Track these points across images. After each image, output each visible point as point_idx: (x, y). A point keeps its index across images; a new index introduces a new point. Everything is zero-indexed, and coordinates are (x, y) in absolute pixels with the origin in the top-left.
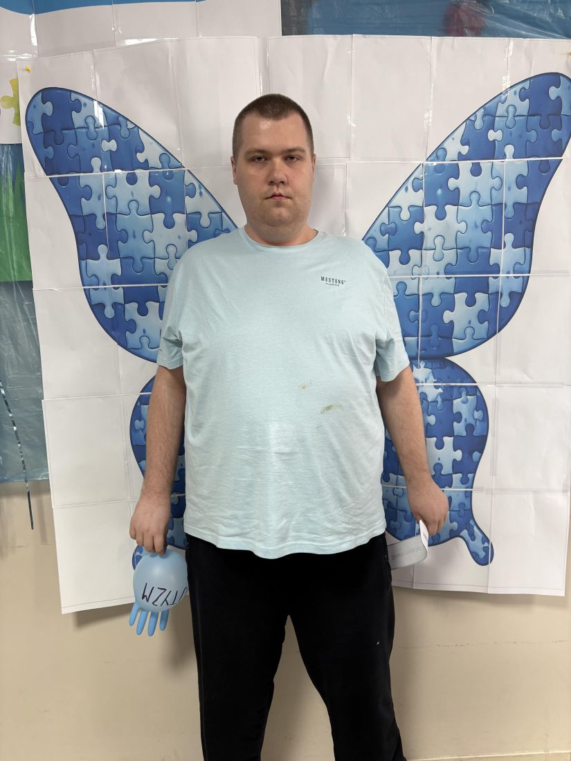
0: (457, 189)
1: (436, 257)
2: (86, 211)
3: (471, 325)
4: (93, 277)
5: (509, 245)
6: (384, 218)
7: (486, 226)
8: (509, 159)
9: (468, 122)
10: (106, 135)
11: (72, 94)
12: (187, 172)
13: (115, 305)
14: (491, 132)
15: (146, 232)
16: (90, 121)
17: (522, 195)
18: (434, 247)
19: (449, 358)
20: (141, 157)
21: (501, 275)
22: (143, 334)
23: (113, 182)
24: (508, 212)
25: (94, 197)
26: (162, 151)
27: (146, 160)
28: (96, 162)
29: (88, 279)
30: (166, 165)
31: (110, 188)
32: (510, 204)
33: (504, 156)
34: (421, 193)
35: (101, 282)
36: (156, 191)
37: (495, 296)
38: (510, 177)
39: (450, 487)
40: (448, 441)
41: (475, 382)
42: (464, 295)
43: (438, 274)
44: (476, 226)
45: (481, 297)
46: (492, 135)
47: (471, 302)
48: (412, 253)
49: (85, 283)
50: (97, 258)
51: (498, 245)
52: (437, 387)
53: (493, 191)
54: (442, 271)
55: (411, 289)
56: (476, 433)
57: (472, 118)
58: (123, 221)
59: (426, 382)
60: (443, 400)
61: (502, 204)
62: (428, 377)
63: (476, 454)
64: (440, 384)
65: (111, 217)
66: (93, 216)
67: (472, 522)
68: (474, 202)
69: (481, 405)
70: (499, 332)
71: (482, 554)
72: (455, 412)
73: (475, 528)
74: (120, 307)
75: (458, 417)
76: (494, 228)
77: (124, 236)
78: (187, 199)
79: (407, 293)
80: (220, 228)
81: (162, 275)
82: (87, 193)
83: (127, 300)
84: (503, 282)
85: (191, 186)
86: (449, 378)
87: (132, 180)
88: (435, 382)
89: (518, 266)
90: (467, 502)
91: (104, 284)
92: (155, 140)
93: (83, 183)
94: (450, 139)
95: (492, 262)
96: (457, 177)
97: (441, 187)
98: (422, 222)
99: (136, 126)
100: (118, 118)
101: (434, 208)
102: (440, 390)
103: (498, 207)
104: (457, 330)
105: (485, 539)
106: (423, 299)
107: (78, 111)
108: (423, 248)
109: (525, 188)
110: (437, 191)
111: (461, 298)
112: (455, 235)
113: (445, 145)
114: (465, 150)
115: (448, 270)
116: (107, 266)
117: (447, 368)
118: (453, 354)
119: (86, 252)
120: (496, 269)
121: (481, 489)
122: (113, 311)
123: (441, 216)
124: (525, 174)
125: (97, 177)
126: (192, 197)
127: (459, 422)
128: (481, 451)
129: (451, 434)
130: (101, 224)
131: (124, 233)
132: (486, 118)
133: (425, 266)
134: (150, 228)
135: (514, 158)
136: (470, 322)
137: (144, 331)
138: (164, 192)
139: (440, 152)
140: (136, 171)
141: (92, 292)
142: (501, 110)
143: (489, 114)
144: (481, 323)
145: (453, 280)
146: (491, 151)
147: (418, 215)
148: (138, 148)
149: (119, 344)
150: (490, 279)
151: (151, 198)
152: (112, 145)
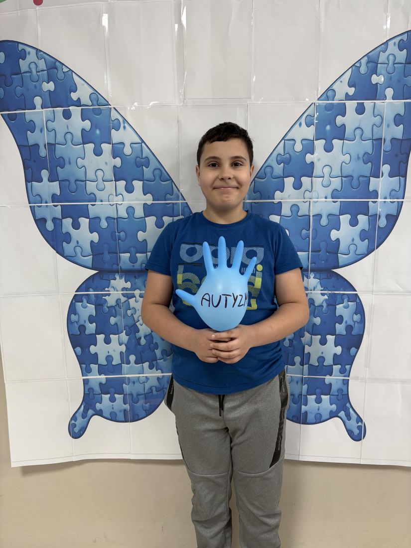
0: (344, 126)
1: (325, 183)
2: (31, 142)
3: (355, 242)
4: (38, 197)
5: (386, 174)
6: (280, 150)
7: (367, 158)
8: (389, 100)
9: (354, 68)
10: (46, 77)
11: (20, 45)
12: (113, 110)
13: (54, 220)
14: (374, 76)
15: (79, 159)
16: (33, 66)
17: (398, 131)
18: (322, 175)
19: (334, 270)
20: (74, 96)
21: (379, 200)
22: (76, 244)
23: (52, 118)
24: (386, 146)
25: (37, 130)
26: (91, 91)
27: (79, 98)
28: (38, 101)
29: (33, 198)
30: (95, 103)
31: (49, 123)
32: (388, 139)
33: (385, 98)
34: (313, 128)
35: (44, 201)
36: (87, 124)
37: (374, 218)
38: (389, 116)
39: (331, 375)
40: (331, 338)
41: (356, 291)
42: (348, 217)
43: (326, 198)
44: (359, 158)
45: (362, 219)
46: (375, 79)
47: (354, 223)
48: (304, 179)
49: (31, 201)
50: (40, 180)
51: (377, 174)
52: (323, 294)
53: (375, 127)
54: (329, 196)
55: (303, 211)
56: (354, 333)
57: (358, 65)
58: (60, 150)
59: (314, 290)
60: (328, 305)
61: (382, 139)
62: (316, 286)
63: (353, 350)
64: (326, 292)
65: (51, 147)
66: (37, 146)
67: (348, 405)
68: (358, 137)
69: (360, 310)
70: (377, 249)
71: (356, 432)
72: (337, 314)
73: (351, 410)
74: (58, 222)
75: (340, 319)
76: (373, 160)
77: (61, 162)
78: (113, 131)
79: (300, 214)
80: (140, 156)
81: (92, 195)
82: (32, 126)
83: (64, 217)
84: (380, 206)
85: (116, 121)
86: (334, 287)
87: (67, 115)
88: (321, 290)
89: (393, 193)
90: (344, 388)
91: (46, 203)
92: (86, 82)
93: (28, 118)
94: (338, 82)
95: (371, 189)
96: (344, 115)
97: (330, 124)
98: (312, 154)
99: (70, 70)
100: (55, 63)
101: (323, 142)
102: (326, 297)
103: (378, 142)
104: (343, 247)
105: (359, 419)
106: (313, 219)
107: (24, 59)
108: (313, 176)
109: (402, 126)
110: (326, 126)
111: (345, 219)
112: (340, 166)
113: (334, 87)
114: (351, 91)
115: (335, 195)
116: (48, 187)
117: (333, 278)
118: (338, 267)
119: (31, 176)
120: (375, 194)
121: (357, 378)
122: (53, 224)
123: (328, 148)
124: (402, 113)
125: (39, 114)
126: (117, 130)
127: (340, 323)
128: (358, 347)
129: (333, 333)
130: (43, 152)
131: (62, 160)
132: (370, 65)
133: (315, 191)
134: (83, 156)
135: (393, 99)
136: (353, 240)
137: (78, 242)
138: (94, 126)
139: (330, 93)
140: (71, 108)
141: (36, 209)
142: (383, 58)
143: (372, 61)
144: (363, 240)
145: (338, 203)
146: (373, 93)
147: (309, 148)
148: (72, 88)
149: (57, 252)
150: (371, 204)
151: (83, 130)
152: (51, 86)
